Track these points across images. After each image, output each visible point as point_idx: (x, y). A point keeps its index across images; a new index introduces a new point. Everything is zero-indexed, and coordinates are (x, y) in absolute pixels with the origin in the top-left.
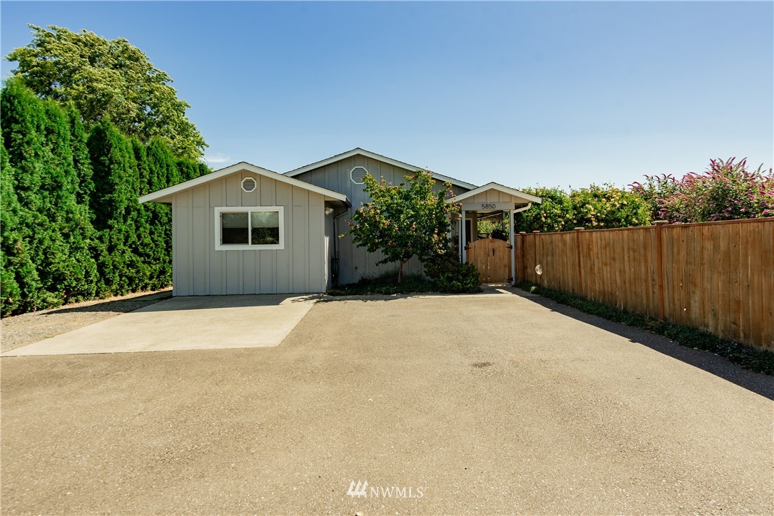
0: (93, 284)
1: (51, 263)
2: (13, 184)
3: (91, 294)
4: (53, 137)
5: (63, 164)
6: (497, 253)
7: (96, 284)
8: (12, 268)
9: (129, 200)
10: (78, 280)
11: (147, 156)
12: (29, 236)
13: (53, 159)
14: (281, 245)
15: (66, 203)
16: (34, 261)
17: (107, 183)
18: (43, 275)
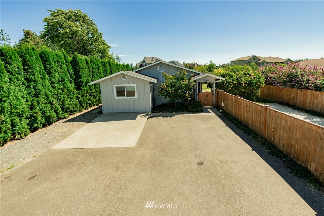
0: (78, 108)
1: (65, 105)
2: (50, 82)
3: (78, 111)
4: (60, 64)
5: (64, 72)
6: (209, 96)
7: (79, 108)
8: (53, 109)
9: (86, 79)
10: (73, 108)
11: (91, 62)
12: (57, 98)
13: (61, 71)
14: (136, 97)
15: (67, 85)
16: (59, 105)
17: (79, 76)
18: (63, 109)
